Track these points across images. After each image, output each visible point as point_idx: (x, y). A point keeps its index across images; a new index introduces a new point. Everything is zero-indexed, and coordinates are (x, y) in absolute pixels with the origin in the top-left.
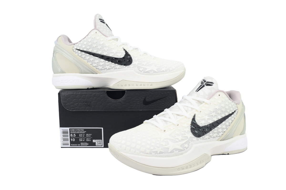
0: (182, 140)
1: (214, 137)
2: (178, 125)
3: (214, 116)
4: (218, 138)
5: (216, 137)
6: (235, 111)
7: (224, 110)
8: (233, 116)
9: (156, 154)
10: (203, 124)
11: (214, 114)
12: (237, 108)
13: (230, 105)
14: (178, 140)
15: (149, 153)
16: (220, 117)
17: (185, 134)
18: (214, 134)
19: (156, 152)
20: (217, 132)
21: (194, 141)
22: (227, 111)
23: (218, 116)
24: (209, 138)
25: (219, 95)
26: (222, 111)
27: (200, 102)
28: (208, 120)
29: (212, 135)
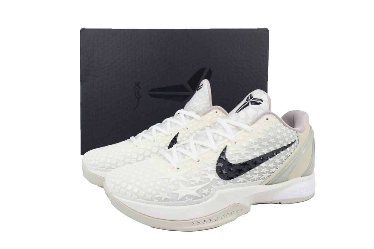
0: (201, 183)
1: (254, 180)
2: (198, 161)
3: (255, 150)
4: (262, 181)
5: (257, 180)
6: (293, 143)
7: (272, 140)
8: (288, 149)
9: (160, 201)
10: (237, 161)
11: (256, 147)
12: (296, 138)
13: (285, 134)
14: (193, 183)
15: (150, 200)
16: (265, 151)
17: (207, 175)
18: (253, 176)
19: (160, 199)
20: (258, 173)
21: (219, 185)
22: (279, 142)
23: (262, 149)
24: (244, 182)
25: (267, 119)
26: (271, 142)
27: (238, 129)
28: (245, 156)
29: (251, 178)
